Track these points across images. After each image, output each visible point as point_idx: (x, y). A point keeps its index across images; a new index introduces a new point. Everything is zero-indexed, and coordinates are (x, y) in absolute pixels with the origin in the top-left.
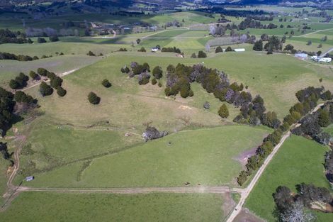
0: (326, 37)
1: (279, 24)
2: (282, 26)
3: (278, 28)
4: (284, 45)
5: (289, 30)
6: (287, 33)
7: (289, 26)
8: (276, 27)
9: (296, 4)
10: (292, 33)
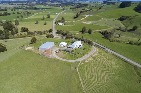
0: (44, 17)
1: (11, 12)
2: (14, 13)
3: (12, 15)
4: (19, 28)
5: (19, 15)
6: (18, 17)
7: (18, 13)
8: (9, 14)
9: (18, 4)
10: (21, 16)
